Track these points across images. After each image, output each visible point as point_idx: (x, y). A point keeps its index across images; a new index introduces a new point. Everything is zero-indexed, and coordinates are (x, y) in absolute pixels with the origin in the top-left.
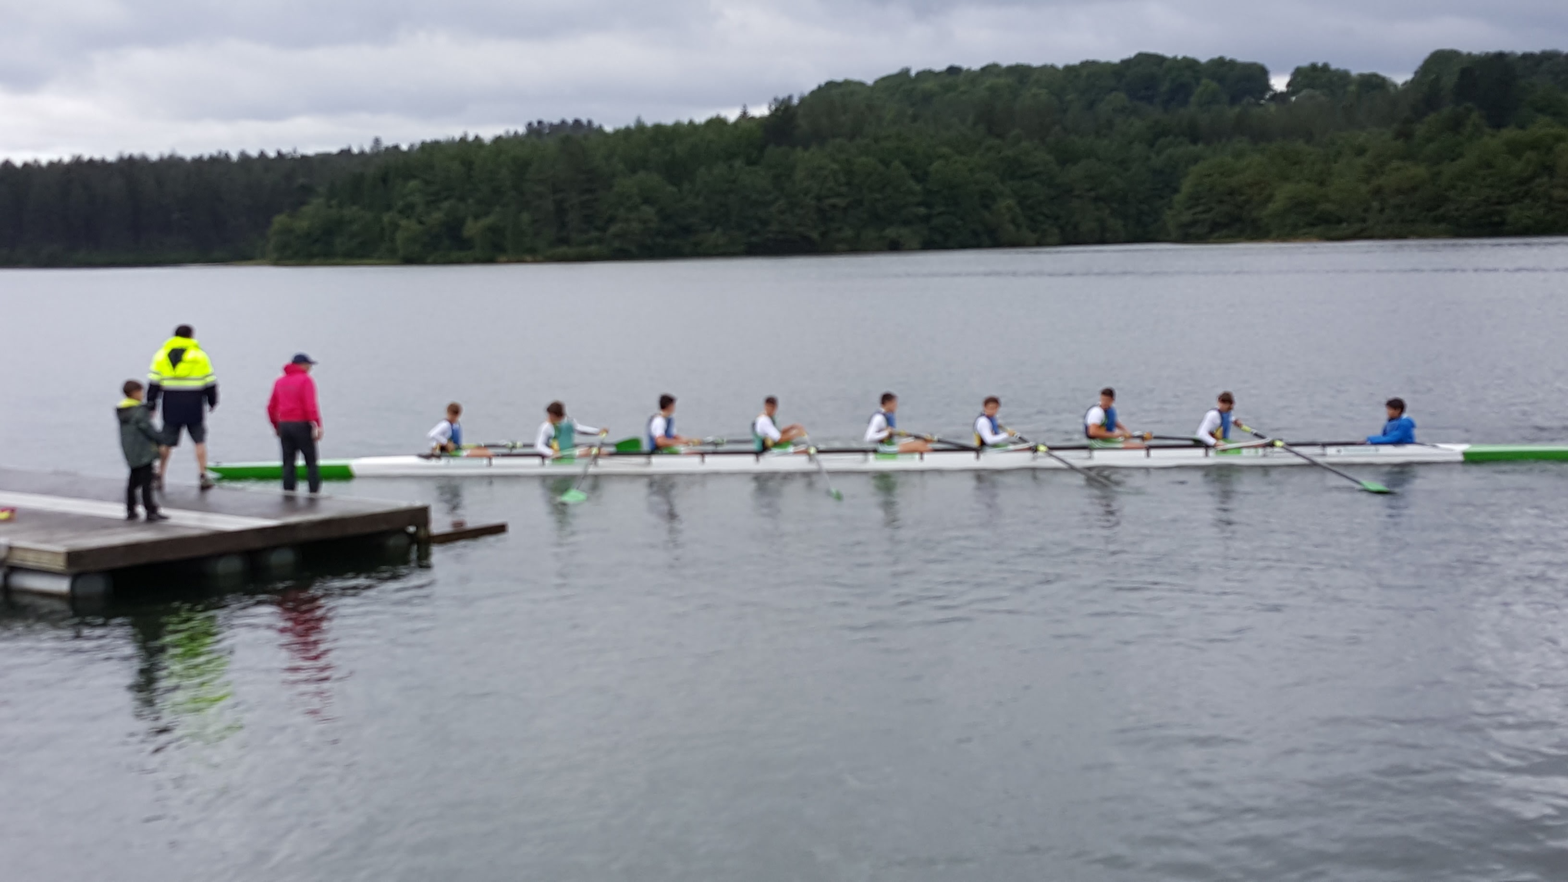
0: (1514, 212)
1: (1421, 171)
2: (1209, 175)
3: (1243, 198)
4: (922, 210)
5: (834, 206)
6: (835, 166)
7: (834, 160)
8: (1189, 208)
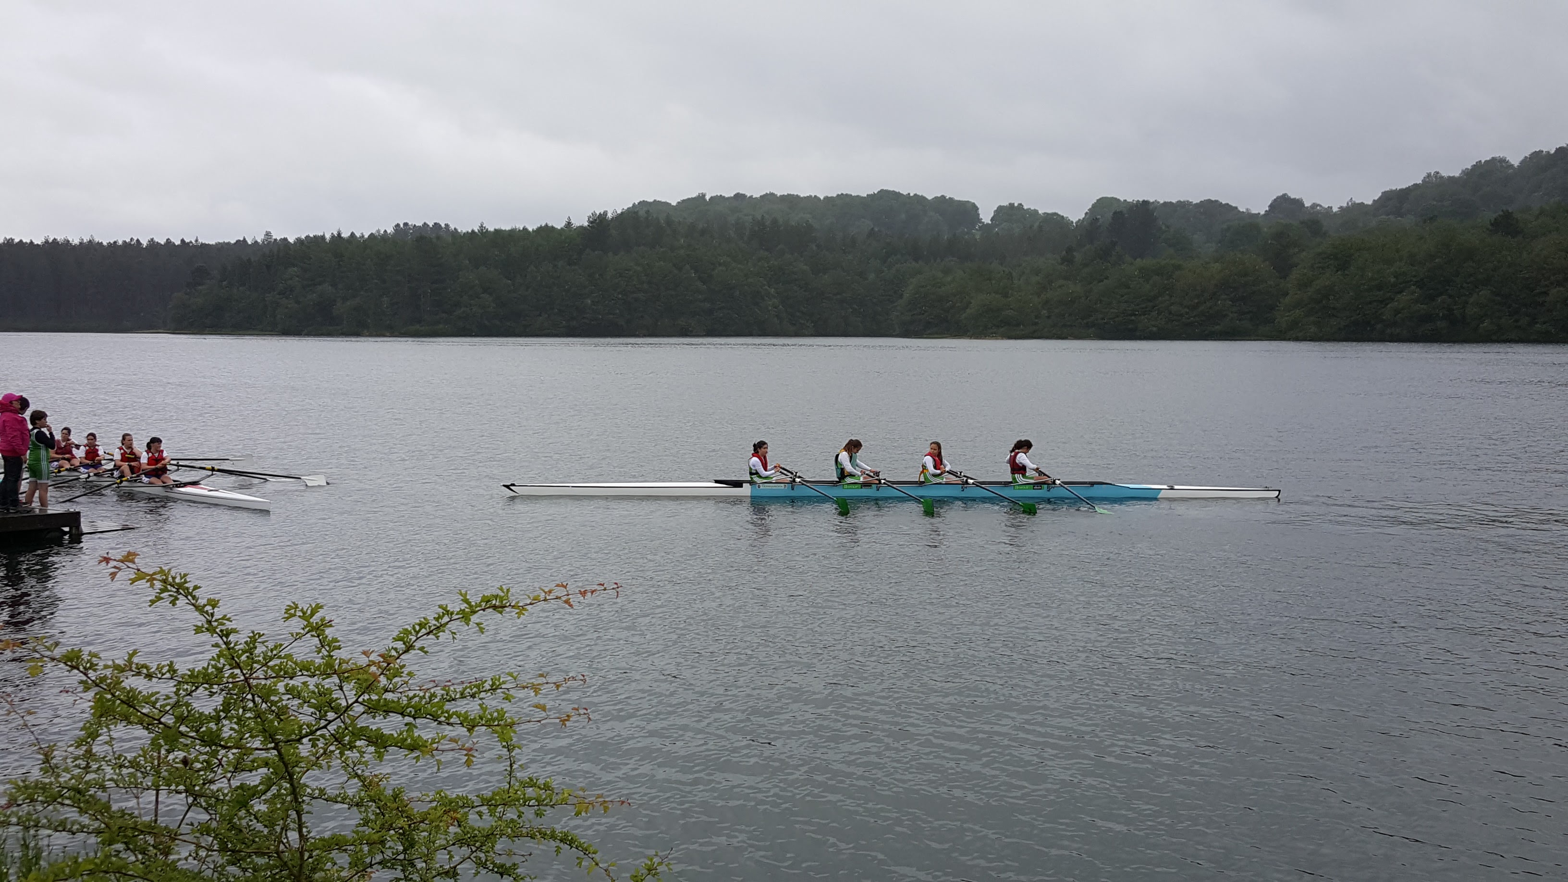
0: (1144, 322)
1: (1078, 288)
2: (925, 286)
3: (949, 304)
4: (707, 305)
5: (637, 300)
6: (639, 268)
7: (638, 264)
8: (909, 310)
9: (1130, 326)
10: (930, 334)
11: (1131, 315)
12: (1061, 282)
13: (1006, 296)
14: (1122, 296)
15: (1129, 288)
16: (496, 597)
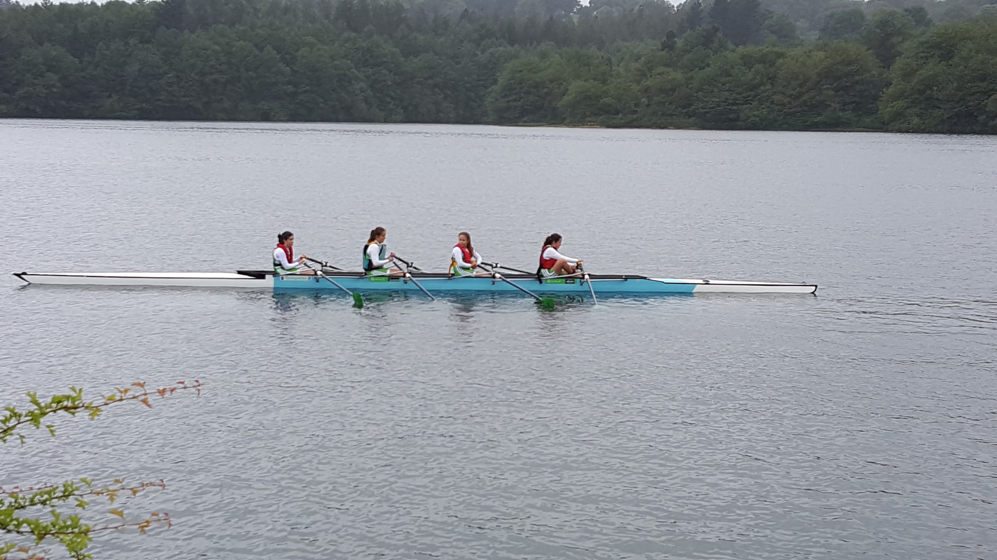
0: (745, 112)
1: (678, 75)
2: (521, 71)
3: (545, 90)
4: (290, 88)
5: (215, 81)
6: (217, 48)
7: (217, 43)
8: (504, 97)
9: (732, 116)
10: (525, 122)
11: (733, 104)
12: (661, 69)
13: (604, 82)
14: (723, 85)
15: (729, 75)
16: (68, 398)
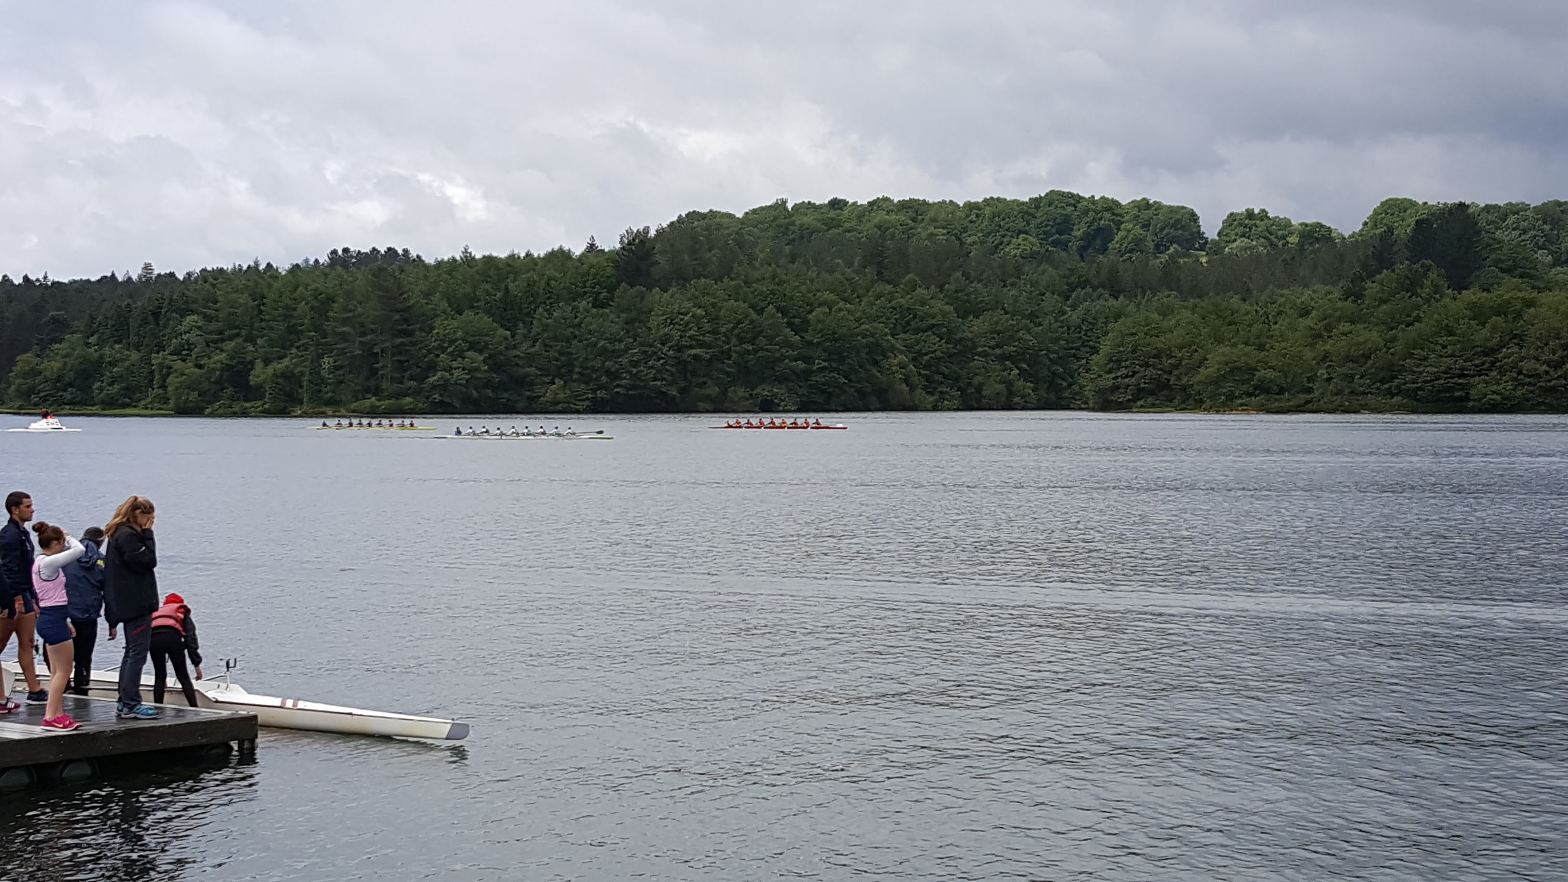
0: (1479, 386)
1: (1373, 336)
2: (1132, 334)
3: (1171, 360)
5: (696, 358)
7: (699, 305)
8: (1110, 372)
9: (1460, 393)
11: (1460, 376)
12: (1345, 327)
14: (1444, 347)
15: (1455, 335)
